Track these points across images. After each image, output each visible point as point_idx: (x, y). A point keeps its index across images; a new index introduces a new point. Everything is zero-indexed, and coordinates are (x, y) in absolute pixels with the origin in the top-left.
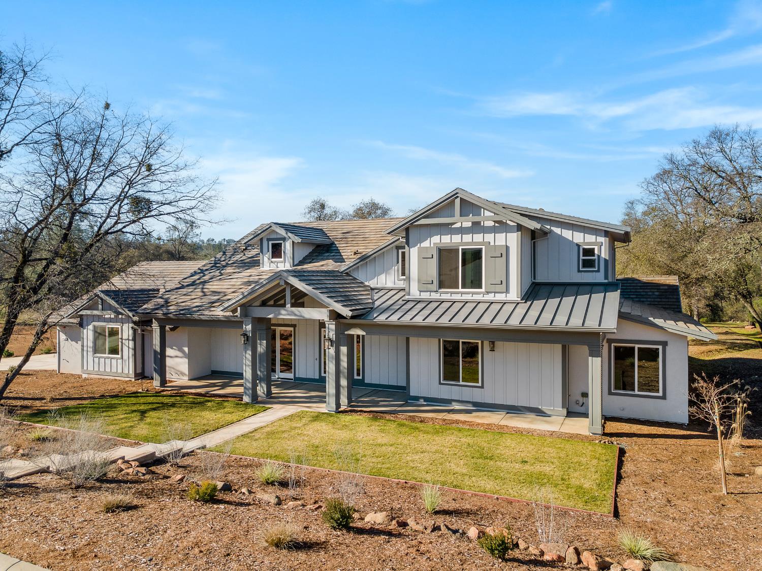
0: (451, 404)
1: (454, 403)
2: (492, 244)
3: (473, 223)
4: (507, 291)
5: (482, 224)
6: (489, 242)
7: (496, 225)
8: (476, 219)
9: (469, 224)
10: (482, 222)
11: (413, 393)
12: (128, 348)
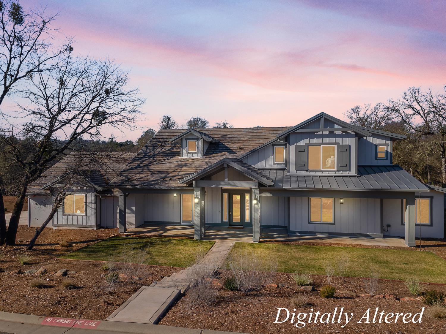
0: (315, 234)
1: (317, 234)
2: (341, 144)
3: (329, 132)
4: (350, 170)
5: (335, 133)
6: (339, 143)
7: (343, 133)
8: (331, 130)
9: (327, 133)
10: (335, 132)
11: (292, 229)
12: (91, 209)
